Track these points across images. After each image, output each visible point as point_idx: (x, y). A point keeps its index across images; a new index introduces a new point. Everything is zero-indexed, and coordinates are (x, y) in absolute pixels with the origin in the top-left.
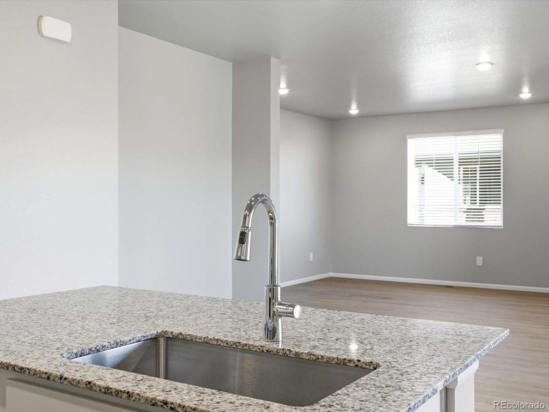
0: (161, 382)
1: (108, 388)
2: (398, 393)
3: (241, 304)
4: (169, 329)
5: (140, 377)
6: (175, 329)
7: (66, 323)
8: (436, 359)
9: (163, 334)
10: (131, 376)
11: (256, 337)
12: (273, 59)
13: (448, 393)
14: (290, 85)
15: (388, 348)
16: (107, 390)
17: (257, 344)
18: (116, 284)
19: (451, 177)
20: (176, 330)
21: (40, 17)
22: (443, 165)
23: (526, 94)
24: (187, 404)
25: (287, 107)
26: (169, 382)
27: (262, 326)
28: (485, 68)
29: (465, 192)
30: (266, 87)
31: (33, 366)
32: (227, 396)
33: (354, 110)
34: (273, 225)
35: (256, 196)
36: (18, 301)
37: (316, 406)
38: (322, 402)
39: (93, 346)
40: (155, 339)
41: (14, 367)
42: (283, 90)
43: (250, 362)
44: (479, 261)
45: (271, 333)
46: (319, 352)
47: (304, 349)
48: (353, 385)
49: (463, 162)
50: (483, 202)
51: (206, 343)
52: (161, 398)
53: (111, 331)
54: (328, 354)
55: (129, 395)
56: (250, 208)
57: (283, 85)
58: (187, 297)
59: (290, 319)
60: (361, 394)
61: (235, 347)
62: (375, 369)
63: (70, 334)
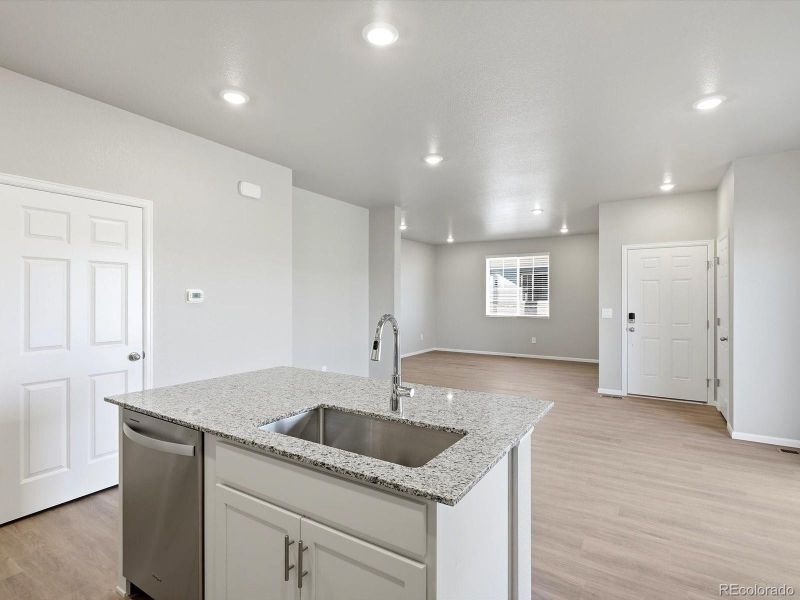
0: (320, 447)
1: (284, 452)
2: (481, 455)
3: (374, 381)
4: (326, 403)
5: (306, 442)
6: (330, 403)
7: (256, 398)
8: (505, 427)
9: (322, 406)
10: (300, 441)
11: (384, 409)
12: (396, 207)
13: (513, 452)
14: (408, 223)
15: (473, 418)
16: (284, 453)
17: (385, 415)
18: (290, 365)
19: (515, 282)
20: (331, 405)
21: (240, 182)
22: (509, 274)
23: (564, 230)
24: (338, 465)
25: (405, 237)
26: (326, 447)
27: (388, 400)
28: (537, 213)
29: (525, 292)
30: (391, 223)
31: (234, 434)
32: (366, 459)
33: (450, 240)
34: (396, 335)
35: (385, 316)
36: (224, 379)
37: (425, 467)
38: (429, 463)
39: (274, 417)
40: (317, 410)
41: (221, 434)
42: (403, 227)
43: (378, 426)
44: (534, 340)
45: (395, 406)
46: (427, 422)
47: (417, 420)
48: (449, 449)
49: (522, 271)
50: (536, 299)
51: (351, 413)
52: (321, 461)
53: (287, 405)
54: (432, 423)
55: (299, 457)
56: (380, 324)
57: (403, 223)
58: (338, 376)
59: (407, 399)
60: (455, 457)
61: (372, 416)
62: (465, 434)
63: (259, 407)
